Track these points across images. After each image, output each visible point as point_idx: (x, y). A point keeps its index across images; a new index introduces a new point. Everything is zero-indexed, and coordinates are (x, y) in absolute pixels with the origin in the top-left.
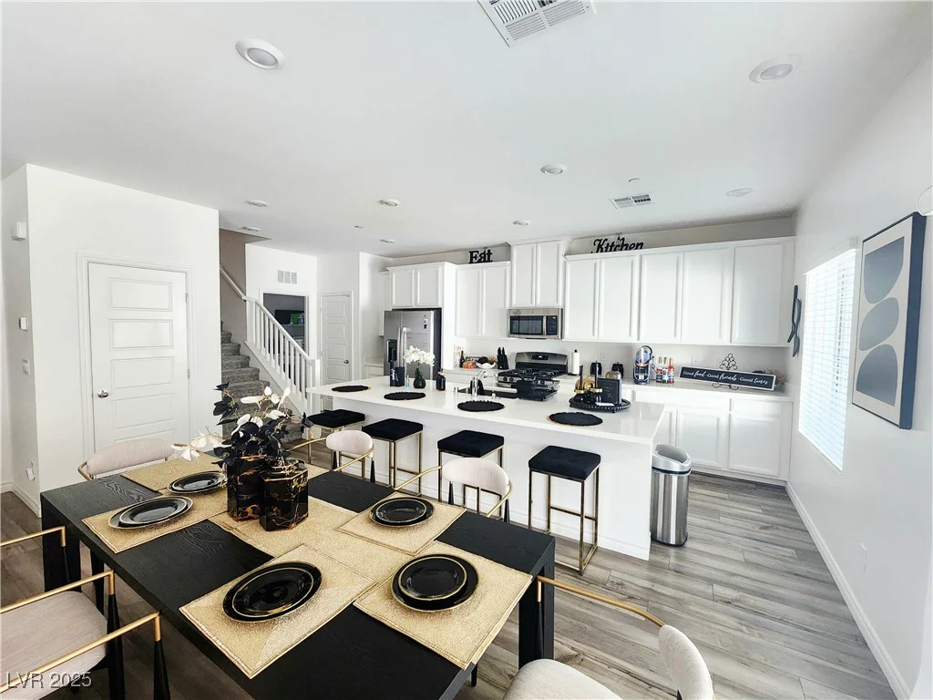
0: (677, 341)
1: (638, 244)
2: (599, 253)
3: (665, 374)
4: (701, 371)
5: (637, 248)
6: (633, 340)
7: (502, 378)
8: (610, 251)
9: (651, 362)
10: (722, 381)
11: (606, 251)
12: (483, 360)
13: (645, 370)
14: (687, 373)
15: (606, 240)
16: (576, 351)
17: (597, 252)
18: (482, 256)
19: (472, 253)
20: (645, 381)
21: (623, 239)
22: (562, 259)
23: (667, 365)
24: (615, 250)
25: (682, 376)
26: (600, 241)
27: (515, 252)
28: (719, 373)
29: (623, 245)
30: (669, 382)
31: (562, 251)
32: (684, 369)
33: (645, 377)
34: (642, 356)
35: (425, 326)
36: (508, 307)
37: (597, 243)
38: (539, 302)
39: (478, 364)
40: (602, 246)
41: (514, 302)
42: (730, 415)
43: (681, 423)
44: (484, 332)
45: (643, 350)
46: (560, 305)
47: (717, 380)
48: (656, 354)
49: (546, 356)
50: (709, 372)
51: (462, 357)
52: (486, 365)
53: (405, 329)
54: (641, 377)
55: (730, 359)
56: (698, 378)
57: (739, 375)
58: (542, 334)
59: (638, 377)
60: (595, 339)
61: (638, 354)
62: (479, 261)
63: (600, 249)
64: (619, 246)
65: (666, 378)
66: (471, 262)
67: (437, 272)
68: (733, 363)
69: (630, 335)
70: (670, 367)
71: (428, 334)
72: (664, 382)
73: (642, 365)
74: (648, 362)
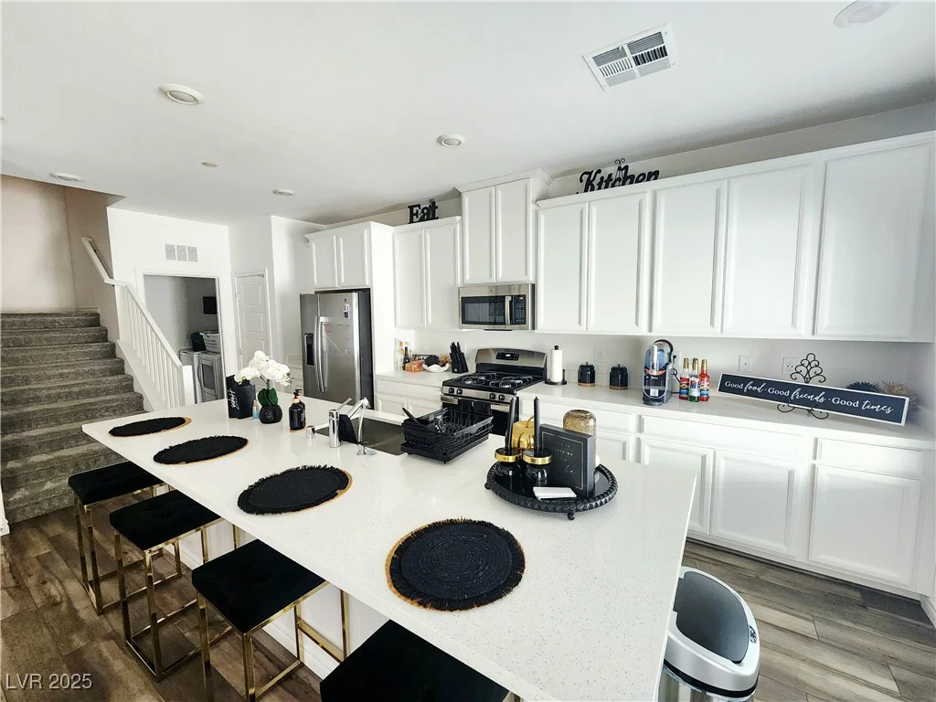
0: (715, 332)
1: (650, 174)
2: (589, 193)
3: (693, 385)
4: (757, 382)
5: (648, 180)
6: (642, 331)
7: (447, 389)
8: (606, 187)
9: (670, 367)
10: (795, 401)
11: (599, 189)
12: (432, 360)
13: (660, 380)
14: (731, 384)
15: (599, 171)
16: (556, 348)
17: (586, 191)
18: (425, 212)
19: (411, 208)
20: (659, 400)
21: (626, 168)
22: (532, 207)
23: (697, 372)
24: (613, 186)
25: (722, 389)
26: (590, 174)
27: (466, 200)
28: (792, 387)
29: (626, 178)
30: (700, 399)
31: (532, 195)
32: (726, 378)
33: (661, 393)
34: (655, 359)
35: (346, 315)
36: (459, 283)
37: (586, 177)
38: (500, 275)
39: (425, 366)
40: (592, 181)
41: (467, 277)
42: (814, 467)
43: (721, 476)
44: (430, 321)
45: (656, 348)
46: (531, 279)
47: (786, 400)
48: (681, 353)
49: (515, 354)
50: (770, 384)
51: (406, 355)
52: (434, 367)
53: (322, 319)
54: (654, 392)
55: (810, 363)
56: (751, 393)
57: (830, 393)
58: (504, 323)
59: (648, 391)
60: (581, 330)
61: (650, 353)
62: (422, 220)
63: (589, 186)
64: (619, 179)
65: (695, 393)
66: (412, 222)
67: (362, 236)
68: (819, 371)
69: (637, 323)
70: (703, 375)
71: (350, 326)
72: (692, 399)
73: (655, 373)
74: (665, 368)
